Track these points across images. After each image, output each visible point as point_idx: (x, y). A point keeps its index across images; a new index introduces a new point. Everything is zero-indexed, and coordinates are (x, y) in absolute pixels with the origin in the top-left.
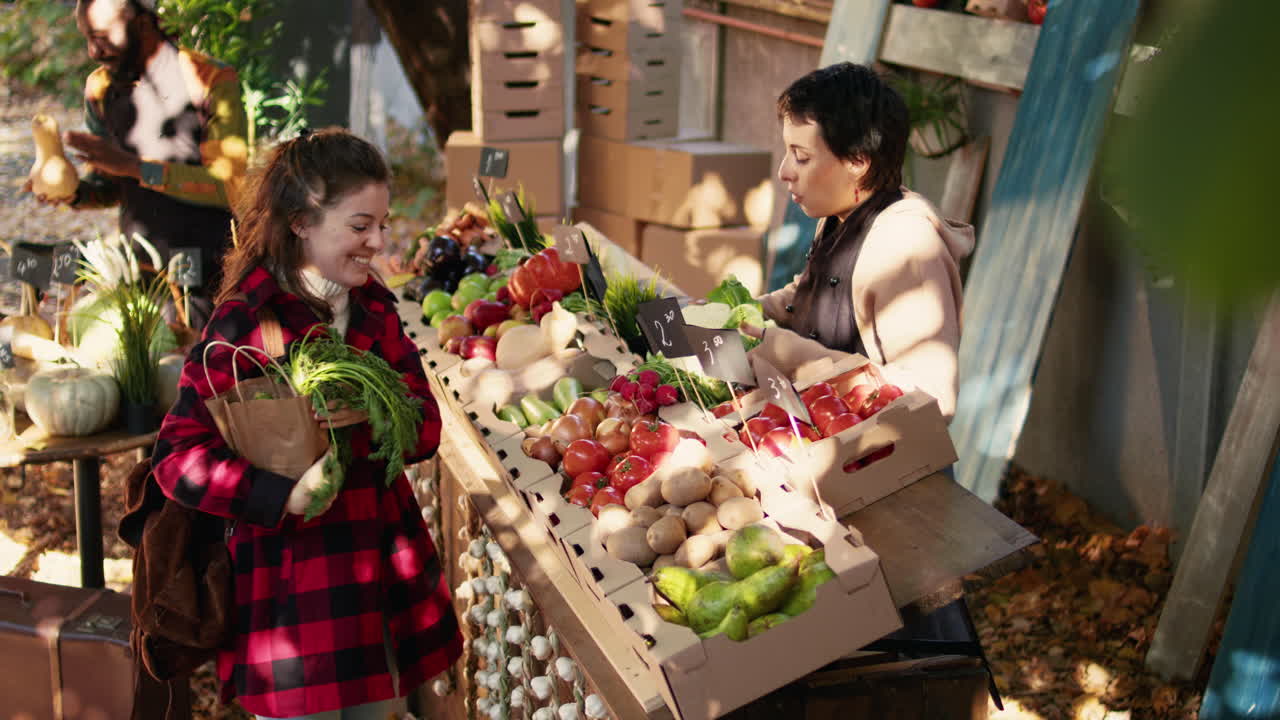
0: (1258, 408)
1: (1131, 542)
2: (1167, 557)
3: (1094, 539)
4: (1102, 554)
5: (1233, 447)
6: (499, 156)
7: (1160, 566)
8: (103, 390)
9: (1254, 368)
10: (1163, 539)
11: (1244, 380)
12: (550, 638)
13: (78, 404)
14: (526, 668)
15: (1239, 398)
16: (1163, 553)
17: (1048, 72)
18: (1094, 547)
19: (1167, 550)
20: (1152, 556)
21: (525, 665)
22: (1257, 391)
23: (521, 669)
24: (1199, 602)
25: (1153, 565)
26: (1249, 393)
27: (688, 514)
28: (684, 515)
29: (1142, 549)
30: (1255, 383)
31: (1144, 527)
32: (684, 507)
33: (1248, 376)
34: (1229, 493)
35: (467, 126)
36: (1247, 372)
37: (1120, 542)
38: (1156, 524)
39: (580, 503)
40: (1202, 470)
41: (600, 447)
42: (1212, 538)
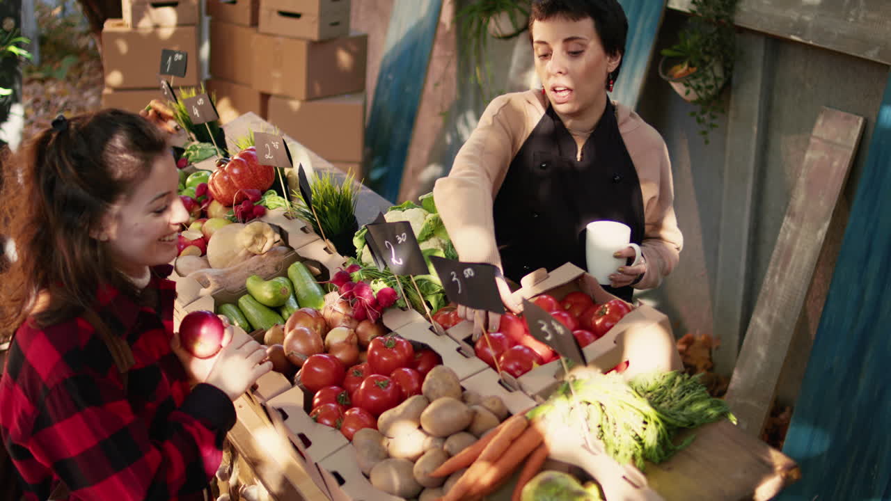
0: (797, 247)
1: (680, 345)
5: (777, 277)
6: (178, 57)
7: (705, 367)
9: (792, 215)
10: (706, 345)
11: (784, 224)
15: (780, 238)
16: (708, 356)
19: (710, 353)
22: (796, 234)
24: (754, 403)
25: (700, 366)
26: (788, 236)
27: (451, 446)
28: (446, 447)
29: (689, 353)
30: (793, 226)
31: (690, 334)
32: (445, 438)
33: (787, 221)
34: (775, 314)
35: (118, 14)
36: (786, 218)
38: (698, 332)
39: (327, 422)
41: (333, 358)
42: (761, 351)
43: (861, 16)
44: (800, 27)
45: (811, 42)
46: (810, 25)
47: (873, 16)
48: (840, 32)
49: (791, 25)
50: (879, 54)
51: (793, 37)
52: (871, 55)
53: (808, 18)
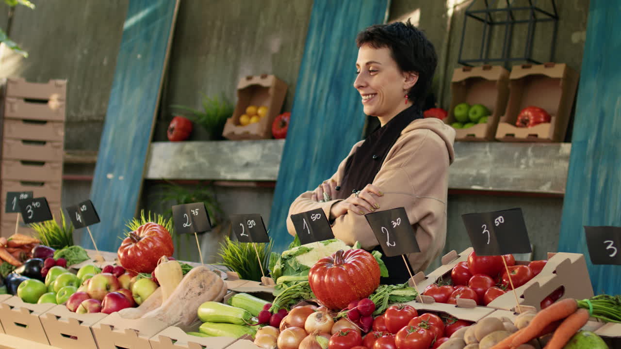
43: (531, 162)
44: (480, 179)
45: (491, 188)
46: (488, 176)
47: (541, 161)
48: (516, 176)
49: (471, 179)
50: (552, 187)
51: (475, 187)
52: (545, 189)
53: (485, 171)
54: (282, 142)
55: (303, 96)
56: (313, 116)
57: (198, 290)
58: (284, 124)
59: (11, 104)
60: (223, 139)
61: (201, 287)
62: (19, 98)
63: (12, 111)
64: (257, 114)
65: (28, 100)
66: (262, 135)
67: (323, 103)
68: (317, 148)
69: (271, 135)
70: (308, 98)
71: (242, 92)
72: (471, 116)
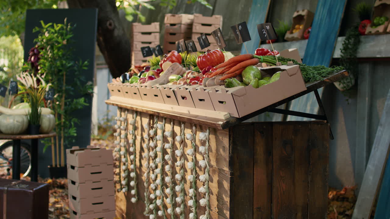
0: (383, 136)
1: (342, 192)
2: (354, 195)
3: (330, 193)
4: (333, 196)
7: (352, 197)
8: (23, 119)
9: (381, 125)
10: (353, 190)
12: (182, 136)
13: (15, 122)
14: (171, 157)
15: (377, 135)
17: (311, 50)
18: (331, 195)
20: (350, 195)
21: (171, 156)
22: (383, 132)
23: (169, 158)
25: (350, 197)
26: (380, 133)
29: (346, 194)
30: (381, 129)
31: (346, 187)
33: (379, 128)
34: (376, 163)
37: (338, 193)
40: (365, 163)
42: (371, 178)
44: (380, 52)
45: (384, 56)
46: (383, 50)
49: (377, 52)
51: (378, 56)
53: (382, 48)
54: (307, 41)
55: (317, 18)
56: (320, 27)
57: (171, 71)
58: (309, 32)
59: (196, 26)
60: (285, 41)
61: (172, 70)
62: (199, 23)
63: (196, 29)
64: (299, 28)
65: (203, 25)
66: (300, 38)
67: (324, 21)
68: (319, 42)
69: (303, 38)
70: (318, 19)
71: (295, 18)
72: (380, 22)
